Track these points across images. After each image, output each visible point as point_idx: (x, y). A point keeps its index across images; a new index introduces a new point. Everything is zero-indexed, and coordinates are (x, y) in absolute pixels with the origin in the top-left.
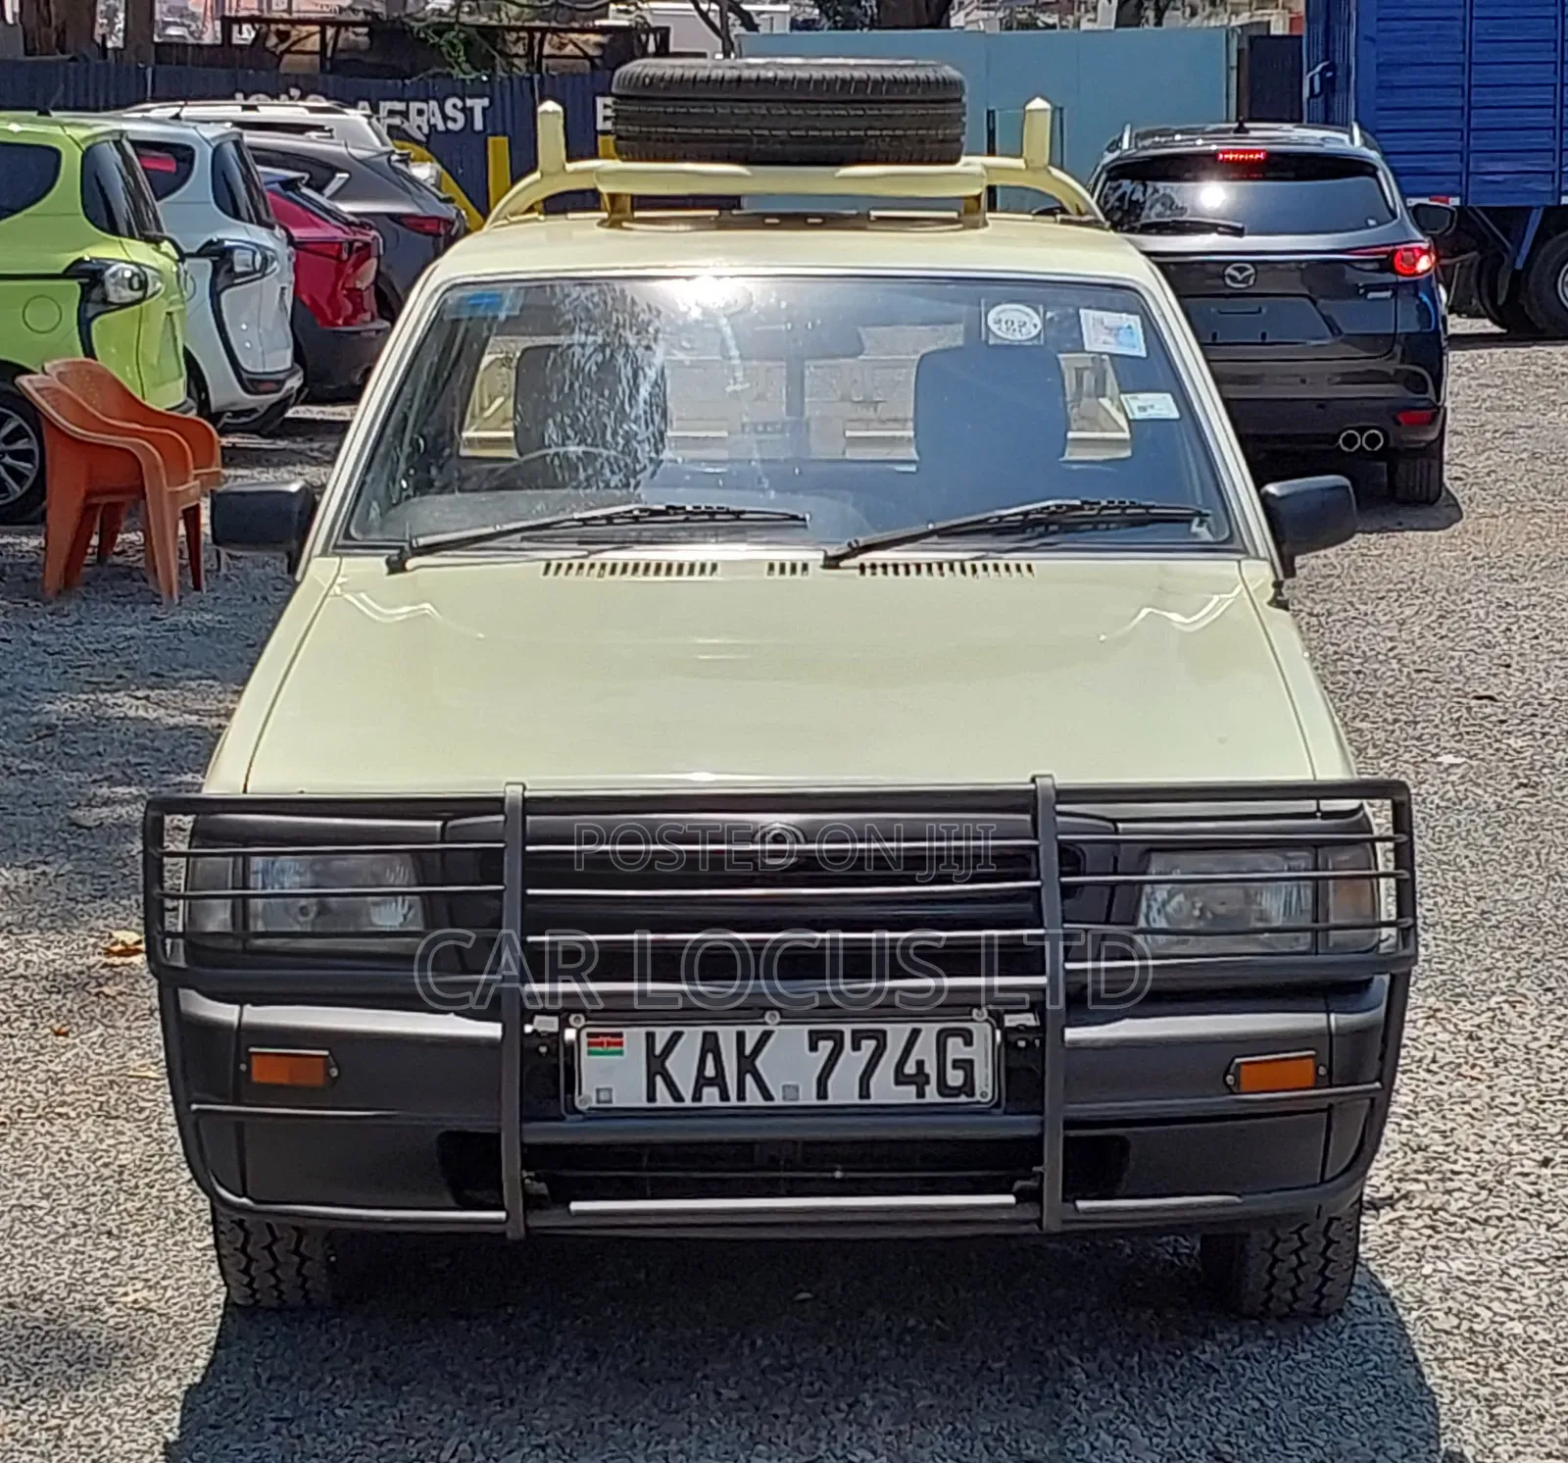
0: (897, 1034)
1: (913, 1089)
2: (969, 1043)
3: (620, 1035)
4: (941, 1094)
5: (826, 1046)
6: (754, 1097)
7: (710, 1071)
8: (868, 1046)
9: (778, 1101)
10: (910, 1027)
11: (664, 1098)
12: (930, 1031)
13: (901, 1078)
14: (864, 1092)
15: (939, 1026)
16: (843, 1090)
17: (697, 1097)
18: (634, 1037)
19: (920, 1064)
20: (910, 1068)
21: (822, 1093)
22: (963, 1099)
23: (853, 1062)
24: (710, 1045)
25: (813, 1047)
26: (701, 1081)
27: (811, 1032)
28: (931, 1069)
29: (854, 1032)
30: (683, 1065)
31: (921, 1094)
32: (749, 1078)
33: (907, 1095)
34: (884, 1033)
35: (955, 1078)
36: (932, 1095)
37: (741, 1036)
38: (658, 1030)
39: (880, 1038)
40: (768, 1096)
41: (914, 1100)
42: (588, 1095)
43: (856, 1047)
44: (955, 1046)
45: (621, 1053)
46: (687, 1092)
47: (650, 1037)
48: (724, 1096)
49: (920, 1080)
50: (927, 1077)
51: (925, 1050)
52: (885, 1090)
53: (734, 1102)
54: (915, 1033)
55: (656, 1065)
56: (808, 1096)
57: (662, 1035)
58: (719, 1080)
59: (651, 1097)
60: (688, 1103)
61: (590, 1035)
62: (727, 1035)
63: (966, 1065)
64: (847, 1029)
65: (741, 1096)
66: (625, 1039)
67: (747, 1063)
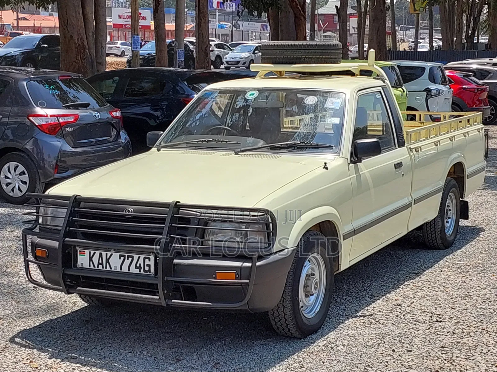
0: (136, 257)
1: (138, 270)
2: (150, 260)
3: (84, 252)
4: (144, 272)
5: (122, 258)
6: (108, 268)
7: (100, 262)
8: (130, 259)
9: (113, 270)
11: (92, 267)
12: (142, 257)
13: (136, 267)
14: (129, 270)
15: (144, 256)
16: (125, 269)
17: (98, 267)
19: (140, 264)
20: (138, 265)
21: (121, 269)
22: (148, 273)
23: (127, 262)
24: (101, 255)
25: (120, 258)
26: (99, 264)
27: (120, 255)
28: (142, 266)
29: (128, 256)
30: (96, 259)
31: (140, 271)
32: (108, 264)
33: (137, 271)
34: (133, 256)
35: (147, 268)
36: (142, 272)
37: (107, 254)
39: (132, 257)
40: (111, 268)
41: (139, 272)
42: (79, 264)
43: (128, 259)
44: (147, 260)
45: (85, 256)
46: (96, 266)
47: (90, 253)
48: (103, 268)
49: (140, 268)
51: (141, 262)
52: (133, 270)
54: (139, 257)
55: (91, 259)
56: (118, 270)
57: (92, 252)
58: (102, 264)
59: (90, 266)
60: (96, 268)
61: (80, 251)
62: (104, 254)
63: (149, 266)
64: (126, 255)
65: (106, 268)
66: (86, 252)
67: (107, 261)
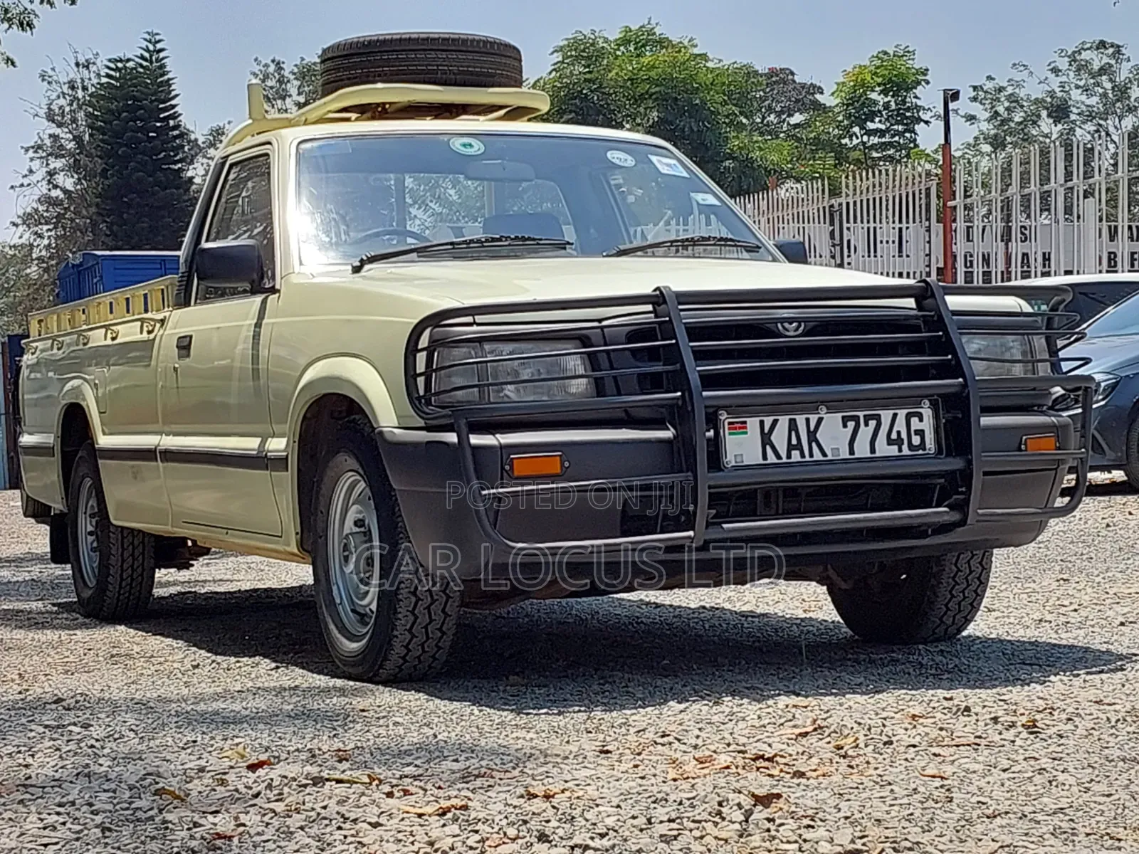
0: (886, 415)
1: (896, 447)
2: (921, 420)
3: (745, 422)
4: (910, 450)
5: (851, 424)
6: (818, 456)
7: (794, 442)
8: (873, 423)
9: (830, 457)
10: (892, 412)
11: (772, 458)
12: (902, 413)
13: (890, 442)
14: (873, 450)
15: (906, 411)
16: (862, 450)
17: (789, 456)
18: (752, 423)
19: (899, 433)
20: (894, 436)
21: (852, 452)
22: (921, 452)
23: (865, 432)
24: (793, 426)
25: (845, 426)
26: (790, 448)
27: (843, 417)
28: (904, 435)
29: (865, 416)
30: (780, 438)
31: (900, 450)
32: (814, 445)
33: (893, 451)
34: (879, 415)
35: (916, 440)
36: (906, 451)
37: (808, 420)
38: (765, 419)
39: (878, 418)
40: (824, 454)
41: (897, 454)
42: (730, 459)
43: (867, 425)
44: (914, 420)
45: (746, 433)
46: (783, 454)
47: (762, 423)
48: (803, 456)
49: (899, 442)
50: (903, 440)
51: (900, 425)
52: (883, 449)
53: (807, 458)
54: (895, 415)
55: (766, 439)
56: (845, 454)
57: (768, 421)
58: (799, 447)
59: (765, 457)
60: (784, 460)
61: (730, 423)
62: (800, 420)
63: (920, 433)
64: (861, 414)
65: (811, 455)
66: (748, 425)
67: (812, 436)
